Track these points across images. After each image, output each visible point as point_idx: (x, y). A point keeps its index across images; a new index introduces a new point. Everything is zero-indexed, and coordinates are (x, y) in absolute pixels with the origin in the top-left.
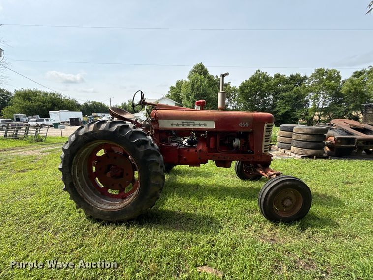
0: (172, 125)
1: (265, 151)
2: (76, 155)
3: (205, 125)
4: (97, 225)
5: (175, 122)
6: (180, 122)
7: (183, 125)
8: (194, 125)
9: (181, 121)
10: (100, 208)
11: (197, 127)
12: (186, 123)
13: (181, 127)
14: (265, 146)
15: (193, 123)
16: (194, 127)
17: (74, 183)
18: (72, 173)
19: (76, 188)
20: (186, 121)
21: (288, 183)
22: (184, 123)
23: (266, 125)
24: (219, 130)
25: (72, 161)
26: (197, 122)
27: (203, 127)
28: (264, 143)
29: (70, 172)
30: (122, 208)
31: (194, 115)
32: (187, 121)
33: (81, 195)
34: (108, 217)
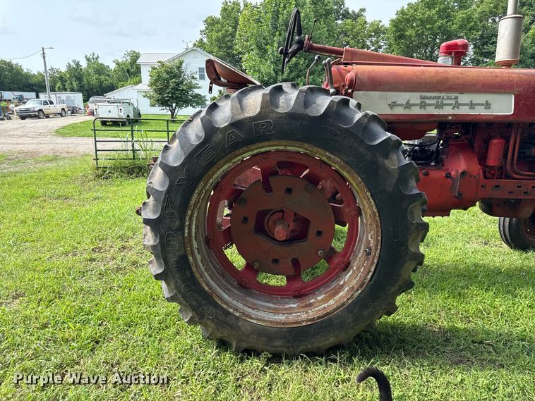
0: (393, 105)
2: (202, 184)
3: (487, 105)
4: (257, 363)
5: (402, 97)
6: (414, 97)
7: (423, 105)
8: (457, 105)
9: (418, 95)
10: (258, 319)
11: (464, 111)
12: (433, 102)
13: (416, 111)
15: (453, 102)
16: (456, 112)
17: (191, 258)
18: (186, 231)
19: (194, 269)
20: (433, 94)
22: (428, 101)
24: (523, 118)
25: (189, 199)
26: (464, 98)
27: (480, 111)
29: (181, 229)
30: (318, 318)
31: (458, 78)
32: (437, 94)
33: (206, 289)
34: (278, 343)
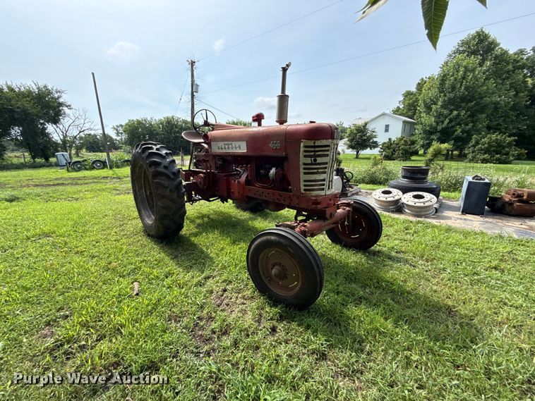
0: (219, 148)
1: (305, 190)
3: (240, 147)
5: (220, 145)
7: (225, 148)
8: (232, 148)
9: (223, 143)
11: (234, 150)
12: (227, 146)
13: (224, 151)
14: (305, 181)
21: (273, 238)
23: (302, 145)
24: (251, 154)
26: (234, 144)
27: (238, 151)
28: (303, 177)
31: (231, 135)
32: (228, 143)
